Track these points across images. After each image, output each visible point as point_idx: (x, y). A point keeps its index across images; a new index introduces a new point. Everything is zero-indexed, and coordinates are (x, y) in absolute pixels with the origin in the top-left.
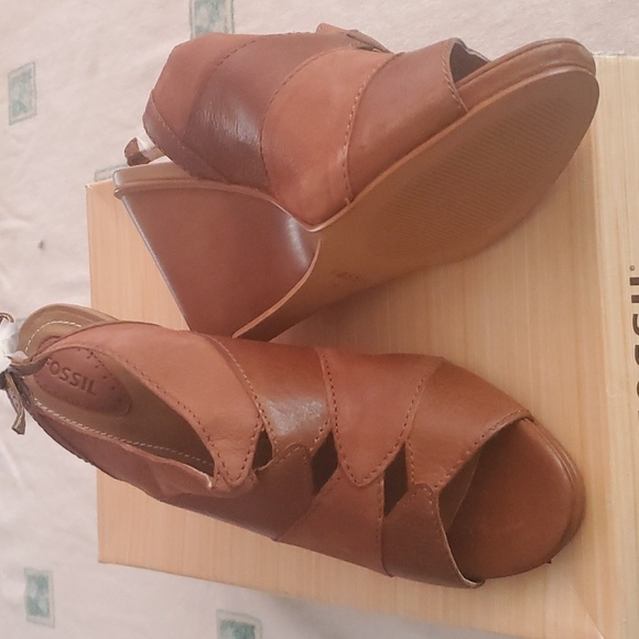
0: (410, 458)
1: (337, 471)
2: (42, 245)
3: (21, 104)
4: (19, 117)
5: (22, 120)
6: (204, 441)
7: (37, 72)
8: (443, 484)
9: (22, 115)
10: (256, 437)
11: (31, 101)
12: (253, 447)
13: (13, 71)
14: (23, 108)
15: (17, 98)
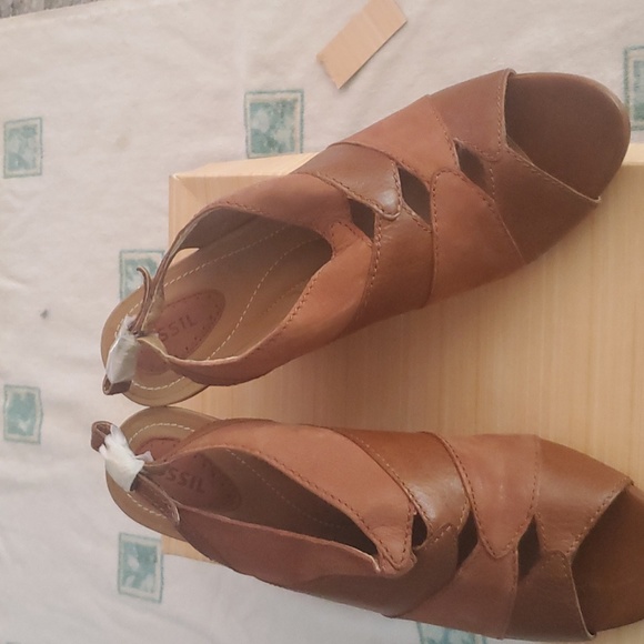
0: (542, 529)
1: (477, 546)
2: (45, 314)
3: (20, 158)
4: (15, 173)
5: (21, 176)
6: (365, 530)
7: (45, 129)
8: (574, 549)
9: (22, 171)
10: (412, 521)
11: (34, 160)
12: (410, 531)
13: (13, 122)
14: (23, 164)
15: (15, 151)
